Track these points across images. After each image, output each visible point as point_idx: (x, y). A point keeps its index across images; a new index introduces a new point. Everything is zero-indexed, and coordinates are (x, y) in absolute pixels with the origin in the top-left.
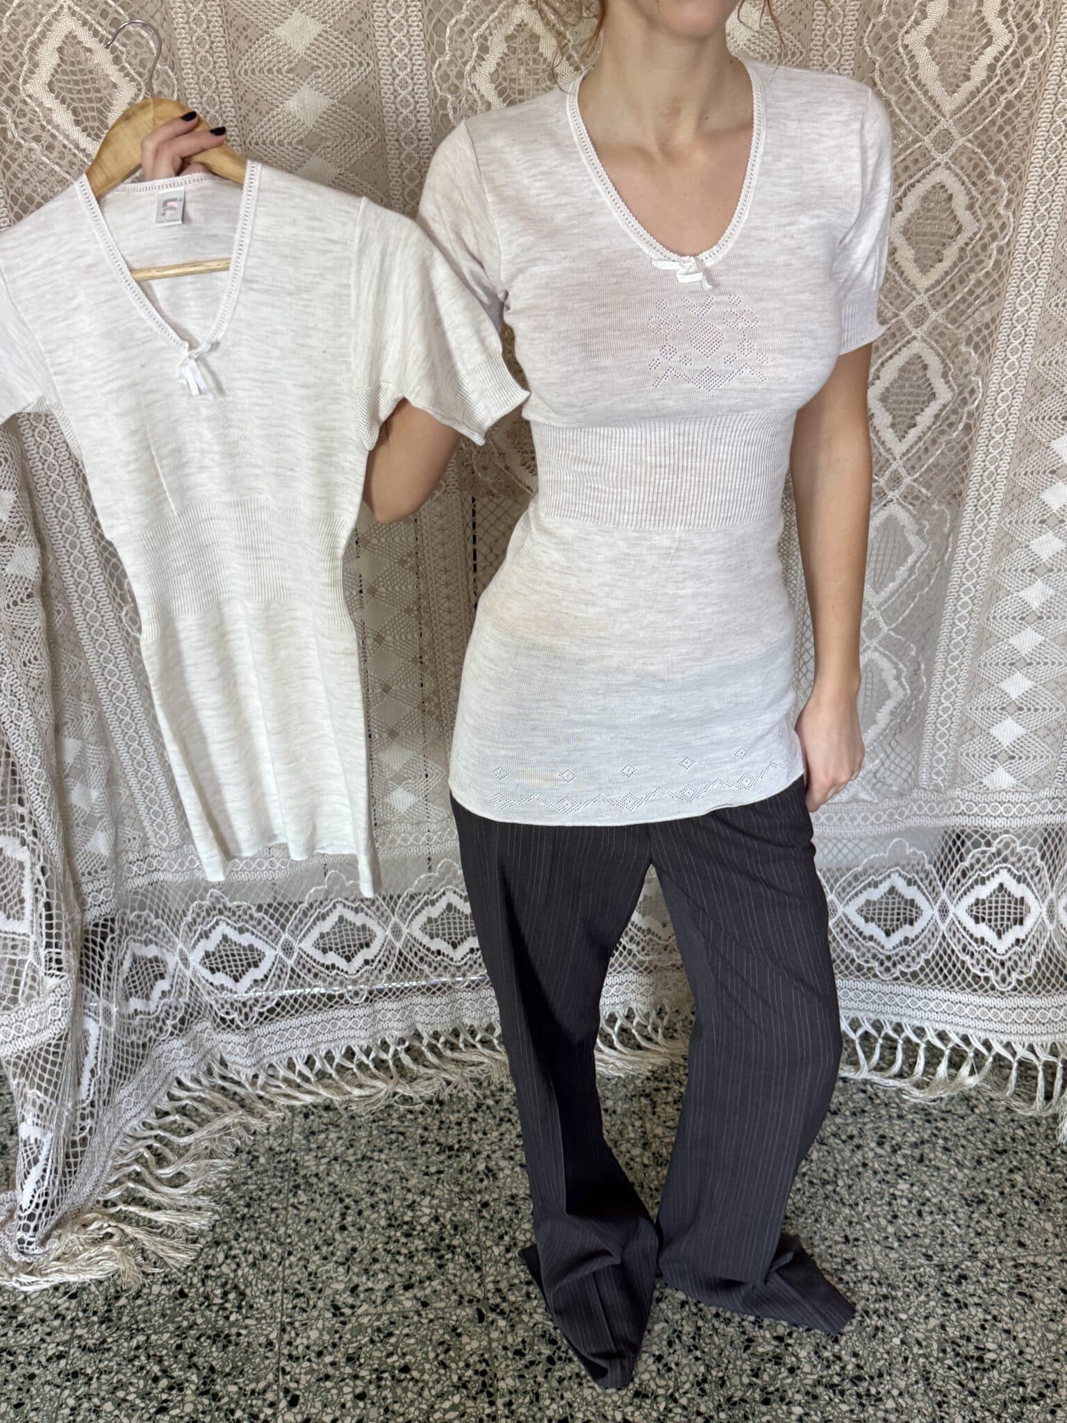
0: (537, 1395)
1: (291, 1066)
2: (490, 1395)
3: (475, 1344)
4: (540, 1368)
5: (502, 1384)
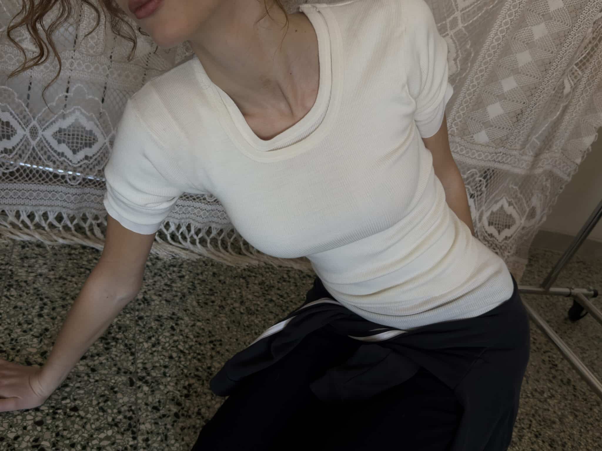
0: (166, 437)
1: (18, 215)
2: (133, 433)
3: (126, 399)
4: (169, 420)
5: (142, 427)
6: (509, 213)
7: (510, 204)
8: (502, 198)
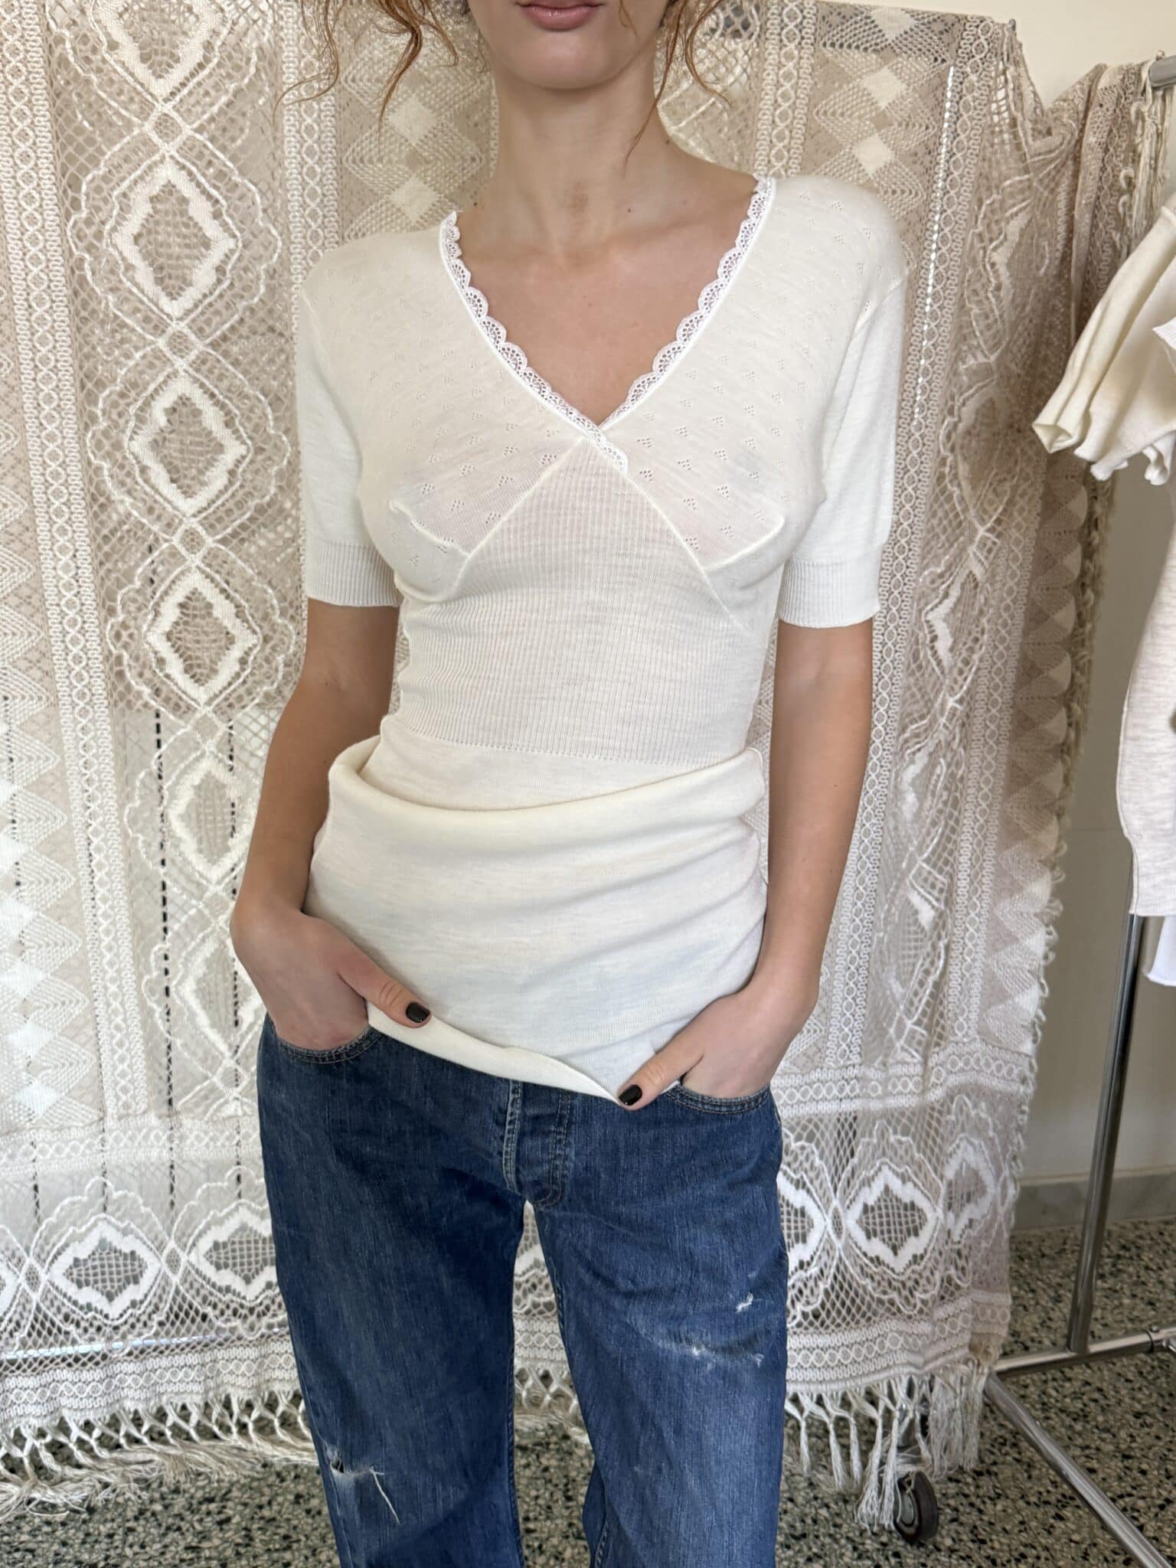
6: (907, 1200)
7: (904, 1178)
8: (880, 1169)
